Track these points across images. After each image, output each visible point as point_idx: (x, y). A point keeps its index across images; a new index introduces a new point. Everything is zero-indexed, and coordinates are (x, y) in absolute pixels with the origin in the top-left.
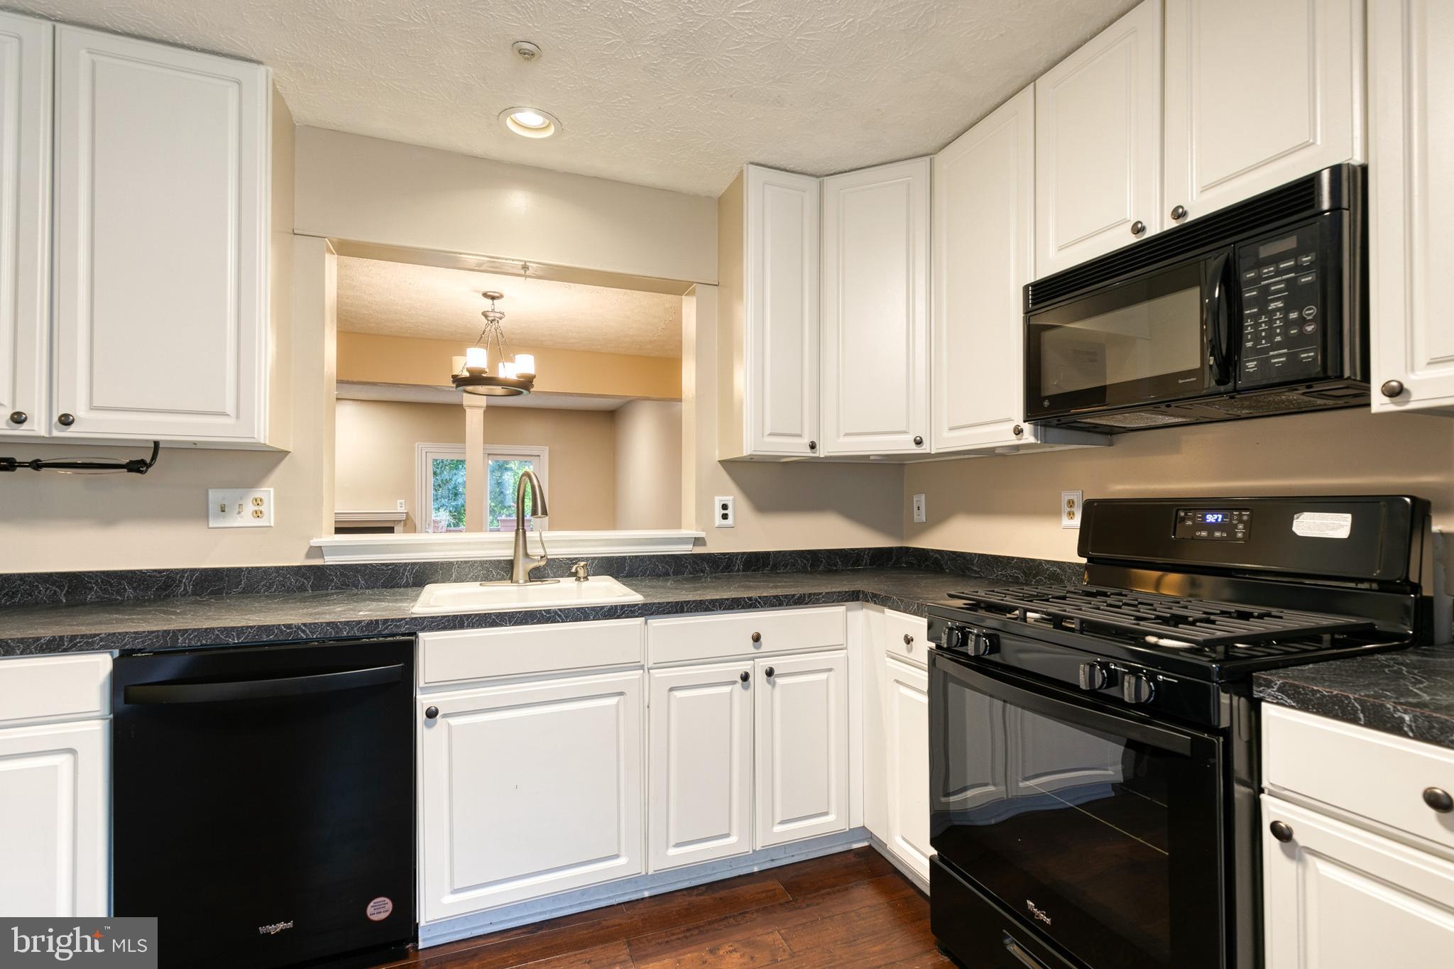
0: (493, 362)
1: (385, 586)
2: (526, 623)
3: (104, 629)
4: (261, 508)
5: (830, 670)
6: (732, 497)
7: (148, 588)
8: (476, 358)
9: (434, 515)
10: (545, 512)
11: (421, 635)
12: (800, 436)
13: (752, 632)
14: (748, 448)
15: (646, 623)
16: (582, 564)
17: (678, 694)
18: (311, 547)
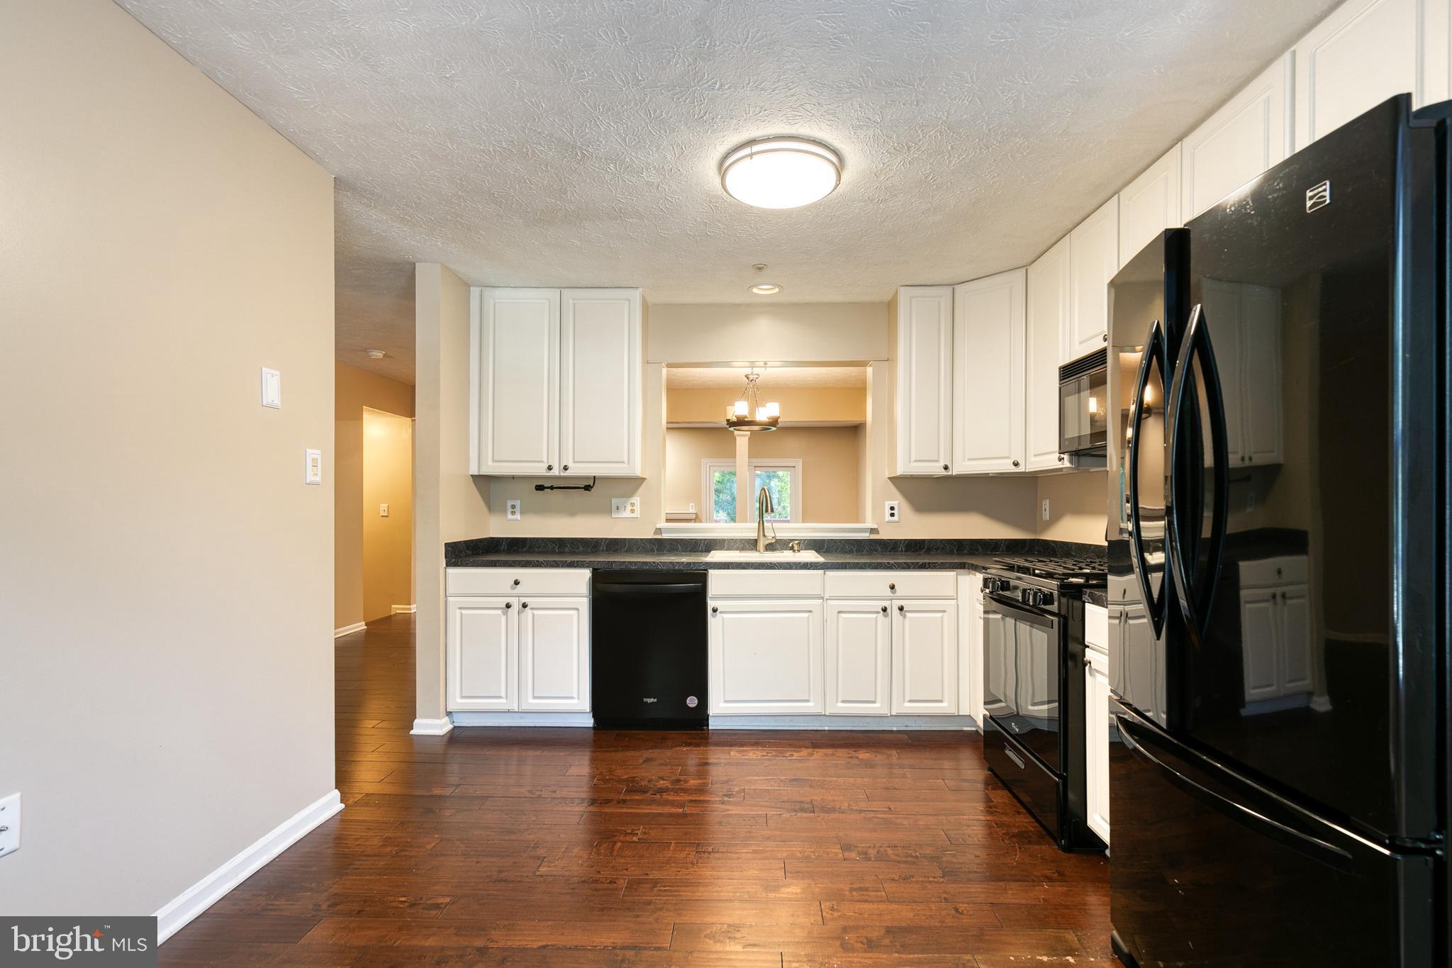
0: (752, 411)
1: (691, 551)
2: (760, 569)
3: (588, 560)
4: (634, 508)
5: (944, 611)
6: (897, 502)
7: (588, 547)
8: (740, 409)
9: (715, 515)
10: (772, 511)
11: (710, 571)
12: (937, 461)
13: (890, 583)
14: (900, 471)
15: (825, 573)
16: (796, 542)
17: (842, 615)
18: (656, 529)
